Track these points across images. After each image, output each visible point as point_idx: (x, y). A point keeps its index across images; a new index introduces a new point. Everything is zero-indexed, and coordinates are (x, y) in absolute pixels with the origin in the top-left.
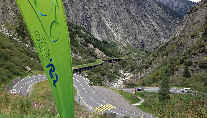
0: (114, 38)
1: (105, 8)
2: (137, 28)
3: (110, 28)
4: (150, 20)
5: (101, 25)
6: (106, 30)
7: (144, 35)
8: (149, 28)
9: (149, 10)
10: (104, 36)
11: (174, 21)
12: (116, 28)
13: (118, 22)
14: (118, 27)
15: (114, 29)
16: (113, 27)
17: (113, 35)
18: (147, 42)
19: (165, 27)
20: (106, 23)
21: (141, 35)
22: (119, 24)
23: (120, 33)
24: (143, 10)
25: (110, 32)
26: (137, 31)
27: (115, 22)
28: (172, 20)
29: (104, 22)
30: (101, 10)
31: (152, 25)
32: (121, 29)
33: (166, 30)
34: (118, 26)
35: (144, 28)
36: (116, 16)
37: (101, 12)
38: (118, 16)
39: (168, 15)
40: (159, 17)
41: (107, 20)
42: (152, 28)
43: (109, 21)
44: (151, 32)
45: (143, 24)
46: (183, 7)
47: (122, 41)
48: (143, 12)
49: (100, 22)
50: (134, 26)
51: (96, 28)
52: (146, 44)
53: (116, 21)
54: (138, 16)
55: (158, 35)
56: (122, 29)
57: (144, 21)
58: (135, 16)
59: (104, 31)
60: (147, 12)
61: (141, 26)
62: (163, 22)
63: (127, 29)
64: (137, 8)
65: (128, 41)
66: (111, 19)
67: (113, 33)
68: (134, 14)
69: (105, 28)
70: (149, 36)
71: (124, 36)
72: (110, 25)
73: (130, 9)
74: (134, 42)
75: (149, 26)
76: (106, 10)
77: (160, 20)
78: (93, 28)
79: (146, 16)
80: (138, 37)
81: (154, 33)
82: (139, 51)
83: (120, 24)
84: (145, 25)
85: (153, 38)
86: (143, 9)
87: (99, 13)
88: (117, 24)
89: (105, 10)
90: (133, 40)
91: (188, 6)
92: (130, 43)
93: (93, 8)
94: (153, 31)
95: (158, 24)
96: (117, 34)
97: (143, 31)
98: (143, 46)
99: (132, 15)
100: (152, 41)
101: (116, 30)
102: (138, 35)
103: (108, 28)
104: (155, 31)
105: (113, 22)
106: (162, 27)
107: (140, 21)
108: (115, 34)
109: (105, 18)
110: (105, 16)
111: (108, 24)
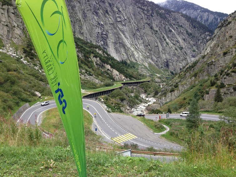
0: (134, 57)
1: (124, 23)
2: (160, 45)
3: (129, 46)
4: (175, 36)
5: (120, 43)
6: (125, 48)
7: (169, 54)
8: (175, 45)
9: (174, 24)
10: (123, 55)
11: (203, 36)
12: (137, 46)
13: (139, 38)
14: (138, 45)
15: (134, 47)
16: (133, 45)
17: (133, 55)
18: (172, 62)
19: (193, 44)
20: (125, 40)
21: (165, 54)
22: (139, 41)
23: (141, 52)
24: (167, 25)
25: (130, 50)
26: (161, 49)
27: (135, 39)
28: (200, 35)
29: (122, 39)
30: (119, 26)
31: (178, 42)
32: (142, 47)
33: (194, 47)
34: (138, 43)
35: (168, 45)
36: (137, 32)
37: (119, 28)
38: (138, 32)
39: (196, 29)
40: (186, 32)
41: (125, 37)
42: (178, 44)
43: (129, 37)
44: (176, 49)
45: (167, 40)
46: (214, 20)
47: (143, 61)
48: (167, 27)
49: (117, 39)
50: (157, 43)
51: (113, 46)
52: (171, 64)
53: (137, 38)
54: (161, 32)
55: (185, 52)
56: (144, 47)
57: (168, 37)
58: (158, 32)
59: (122, 50)
60: (172, 26)
61: (165, 43)
62: (190, 38)
63: (149, 46)
64: (160, 22)
65: (150, 60)
66: (131, 36)
67: (132, 52)
68: (157, 29)
69: (124, 46)
70: (175, 55)
71: (146, 55)
72: (129, 42)
73: (152, 23)
74: (157, 61)
75: (175, 43)
76: (125, 25)
77: (187, 35)
78: (110, 46)
79: (171, 31)
80: (162, 56)
81: (180, 51)
82: (163, 72)
83: (141, 41)
84: (170, 42)
85: (179, 57)
86: (167, 23)
87: (116, 29)
88: (138, 41)
89: (123, 25)
90: (156, 60)
91: (219, 19)
92: (153, 63)
93: (110, 24)
94: (179, 48)
95: (184, 40)
96: (138, 53)
97: (167, 49)
98: (167, 66)
99: (154, 30)
100: (178, 60)
101: (136, 49)
102: (161, 54)
103: (127, 46)
104: (181, 48)
105: (133, 39)
106: (189, 43)
107: (164, 37)
108: (135, 53)
109: (124, 34)
110: (123, 32)
111: (127, 42)
